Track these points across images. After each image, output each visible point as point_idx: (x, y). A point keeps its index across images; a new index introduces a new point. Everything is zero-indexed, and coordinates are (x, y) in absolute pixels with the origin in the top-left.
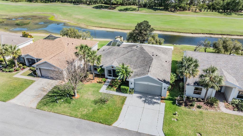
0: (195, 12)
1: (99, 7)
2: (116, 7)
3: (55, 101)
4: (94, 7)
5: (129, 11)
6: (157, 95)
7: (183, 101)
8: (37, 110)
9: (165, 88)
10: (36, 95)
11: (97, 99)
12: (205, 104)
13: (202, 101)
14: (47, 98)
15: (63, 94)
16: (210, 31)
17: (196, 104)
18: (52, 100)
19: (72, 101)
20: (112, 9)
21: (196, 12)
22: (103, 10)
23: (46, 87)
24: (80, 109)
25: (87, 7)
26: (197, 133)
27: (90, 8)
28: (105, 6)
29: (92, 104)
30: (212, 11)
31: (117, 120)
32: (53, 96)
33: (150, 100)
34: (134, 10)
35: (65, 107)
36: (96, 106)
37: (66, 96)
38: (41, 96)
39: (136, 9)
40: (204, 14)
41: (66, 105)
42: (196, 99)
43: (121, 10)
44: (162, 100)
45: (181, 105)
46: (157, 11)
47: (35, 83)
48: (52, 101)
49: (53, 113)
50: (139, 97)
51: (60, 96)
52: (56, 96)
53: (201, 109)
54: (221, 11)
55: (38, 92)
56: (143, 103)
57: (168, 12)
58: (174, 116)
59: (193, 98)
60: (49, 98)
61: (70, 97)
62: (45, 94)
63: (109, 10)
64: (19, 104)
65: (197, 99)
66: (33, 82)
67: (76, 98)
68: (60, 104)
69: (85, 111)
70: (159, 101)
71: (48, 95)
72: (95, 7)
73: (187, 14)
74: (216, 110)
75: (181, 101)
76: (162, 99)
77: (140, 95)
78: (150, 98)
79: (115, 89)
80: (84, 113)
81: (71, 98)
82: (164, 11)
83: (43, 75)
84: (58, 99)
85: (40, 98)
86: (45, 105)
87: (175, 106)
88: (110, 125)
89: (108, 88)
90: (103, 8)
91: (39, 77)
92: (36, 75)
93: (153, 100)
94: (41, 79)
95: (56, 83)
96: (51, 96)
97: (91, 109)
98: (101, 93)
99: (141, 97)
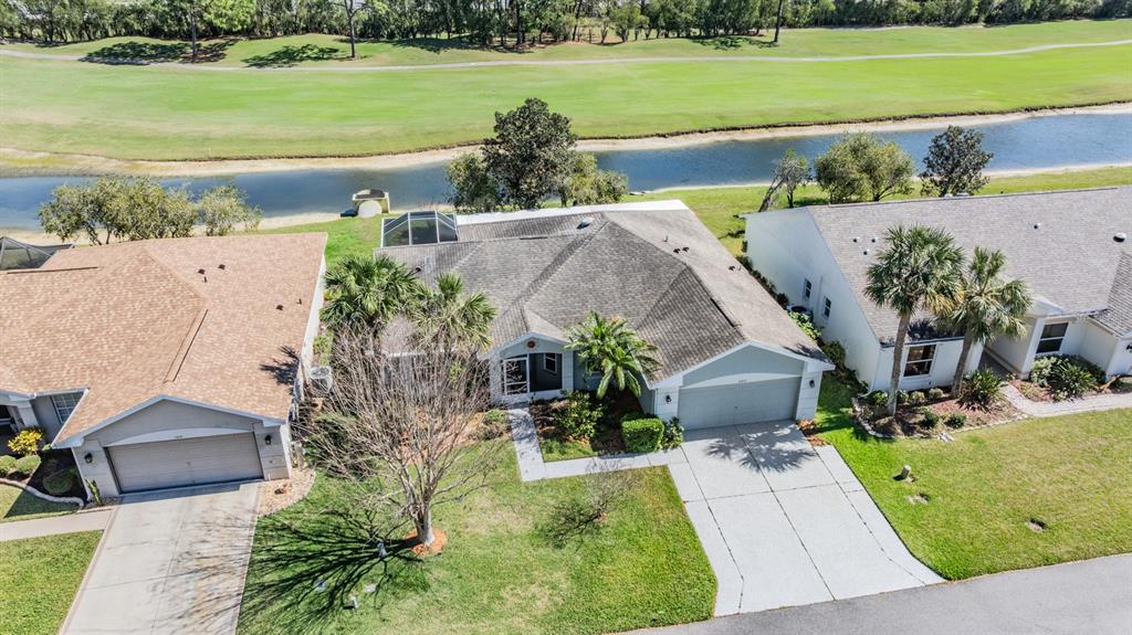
0: (602, 43)
1: (124, 55)
2: (222, 47)
3: (331, 603)
4: (90, 55)
5: (304, 62)
6: (779, 421)
7: (887, 415)
9: (812, 382)
10: (181, 611)
11: (544, 520)
12: (964, 406)
13: (943, 395)
14: (270, 603)
15: (345, 552)
16: (721, 118)
17: (937, 413)
18: (311, 602)
19: (428, 570)
20: (208, 60)
21: (607, 44)
22: (155, 66)
23: (205, 549)
24: (503, 593)
25: (49, 60)
26: (1026, 524)
27: (67, 61)
28: (154, 47)
29: (541, 550)
30: (667, 36)
31: (712, 581)
32: (299, 578)
33: (768, 450)
34: (326, 54)
35: (416, 618)
36: (572, 554)
37: (371, 558)
38: (220, 607)
39: (336, 51)
40: (644, 48)
41: (412, 601)
42: (921, 394)
43: (262, 59)
44: (812, 438)
45: (893, 433)
46: (442, 52)
47: (107, 541)
48: (315, 608)
50: (716, 452)
51: (336, 566)
52: (310, 575)
53: (964, 429)
54: (697, 31)
55: (176, 591)
56: (754, 472)
57: (494, 54)
58: (905, 484)
59: (910, 393)
60: (279, 604)
61: (400, 557)
62: (234, 584)
63: (189, 67)
65: (926, 391)
66: (87, 544)
67: (437, 549)
68: (378, 609)
69: (538, 596)
70: (804, 445)
71: (263, 587)
72: (97, 54)
73: (577, 54)
74: (1009, 417)
75: (880, 418)
76: (808, 432)
77: (713, 441)
78: (759, 441)
79: (585, 444)
80: (541, 606)
81: (410, 559)
82: (476, 49)
83: (126, 484)
84: (337, 588)
85: (221, 620)
87: (872, 444)
88: (706, 619)
89: (550, 450)
90: (151, 57)
91: (105, 501)
92: (83, 495)
93: (778, 445)
94: (126, 511)
95: (252, 501)
96: (284, 587)
97: (559, 576)
98: (540, 486)
99: (724, 451)
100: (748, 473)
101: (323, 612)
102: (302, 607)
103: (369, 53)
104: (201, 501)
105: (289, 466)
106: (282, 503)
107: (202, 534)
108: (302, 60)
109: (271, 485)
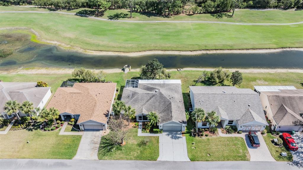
1: (84, 13)
2: (104, 12)
4: (77, 13)
6: (178, 131)
8: (101, 161)
9: (184, 127)
10: (91, 148)
11: (139, 143)
12: (210, 133)
13: (208, 130)
15: (112, 143)
17: (205, 133)
19: (122, 148)
20: (100, 16)
21: (190, 15)
22: (89, 17)
23: (95, 140)
24: (131, 153)
26: (208, 154)
27: (73, 15)
29: (137, 147)
31: (158, 156)
32: (106, 146)
33: (175, 136)
34: (125, 16)
35: (119, 154)
36: (141, 149)
37: (115, 145)
39: (127, 15)
41: (119, 152)
43: (111, 17)
44: (183, 135)
45: (196, 136)
46: (150, 17)
47: (83, 137)
48: (107, 151)
49: (114, 160)
51: (111, 145)
53: (208, 137)
55: (91, 145)
58: (193, 145)
59: (202, 129)
60: (103, 150)
62: (98, 146)
63: (96, 18)
64: (84, 159)
65: (205, 129)
66: (80, 137)
67: (124, 145)
68: (115, 152)
70: (181, 136)
71: (102, 147)
74: (217, 136)
75: (195, 133)
76: (183, 134)
77: (167, 133)
78: (174, 134)
79: (148, 131)
80: (135, 155)
81: (120, 146)
83: (85, 129)
84: (110, 148)
85: (96, 150)
86: (104, 155)
87: (192, 137)
88: (156, 160)
89: (143, 131)
90: (89, 14)
91: (83, 131)
92: (80, 129)
93: (177, 135)
94: (85, 132)
95: (101, 134)
96: (104, 147)
97: (139, 151)
98: (140, 137)
99: (168, 135)
100: (171, 139)
101: (108, 151)
102: (106, 150)
103: (135, 16)
104: (95, 132)
105: (106, 128)
106: (105, 134)
107: (95, 138)
108: (120, 18)
109: (104, 131)
